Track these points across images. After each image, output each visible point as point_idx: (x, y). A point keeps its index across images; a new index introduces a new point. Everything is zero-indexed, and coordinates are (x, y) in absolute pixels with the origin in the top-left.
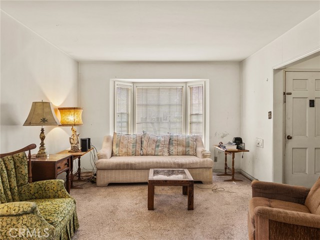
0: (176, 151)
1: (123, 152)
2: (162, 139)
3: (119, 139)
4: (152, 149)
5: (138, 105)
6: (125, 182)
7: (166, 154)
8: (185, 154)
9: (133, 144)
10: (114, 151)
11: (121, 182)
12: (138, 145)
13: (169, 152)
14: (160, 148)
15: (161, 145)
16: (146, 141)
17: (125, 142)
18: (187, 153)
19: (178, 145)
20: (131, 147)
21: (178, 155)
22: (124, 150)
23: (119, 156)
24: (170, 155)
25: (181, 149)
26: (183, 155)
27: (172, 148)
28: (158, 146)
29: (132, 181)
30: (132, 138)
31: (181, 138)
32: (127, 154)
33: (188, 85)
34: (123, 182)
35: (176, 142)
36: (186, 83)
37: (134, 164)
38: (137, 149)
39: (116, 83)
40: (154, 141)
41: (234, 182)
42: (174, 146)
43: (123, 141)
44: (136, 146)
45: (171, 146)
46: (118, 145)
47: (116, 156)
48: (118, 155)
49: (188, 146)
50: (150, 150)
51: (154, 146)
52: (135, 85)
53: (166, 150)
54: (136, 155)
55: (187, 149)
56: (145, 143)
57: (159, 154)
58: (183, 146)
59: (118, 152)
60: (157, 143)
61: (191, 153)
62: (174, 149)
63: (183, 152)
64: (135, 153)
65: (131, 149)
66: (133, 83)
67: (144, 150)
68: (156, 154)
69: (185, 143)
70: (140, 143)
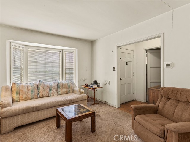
0: (62, 91)
1: (23, 98)
2: (53, 85)
3: (19, 88)
4: (47, 92)
5: (29, 62)
6: (31, 122)
7: (56, 94)
8: (68, 93)
9: (31, 90)
10: (15, 98)
11: (27, 123)
12: (36, 91)
13: (57, 93)
14: (52, 91)
15: (52, 89)
16: (42, 87)
17: (25, 90)
18: (69, 92)
19: (63, 88)
20: (30, 93)
21: (63, 94)
22: (24, 96)
23: (20, 101)
24: (58, 95)
25: (65, 90)
26: (66, 93)
27: (59, 90)
28: (51, 90)
29: (37, 120)
30: (30, 86)
31: (65, 83)
32: (27, 99)
33: (64, 51)
34: (29, 123)
35: (62, 86)
36: (62, 50)
37: (39, 106)
38: (35, 94)
39: (12, 44)
40: (48, 86)
41: (96, 105)
42: (60, 88)
43: (22, 89)
44: (34, 92)
45: (58, 89)
46: (17, 93)
47: (16, 101)
48: (18, 101)
49: (69, 88)
50: (45, 93)
51: (48, 90)
52: (27, 47)
53: (56, 92)
54: (34, 99)
55: (69, 90)
56: (41, 89)
57: (52, 95)
58: (66, 88)
59: (18, 98)
60: (50, 88)
61: (71, 92)
62: (60, 91)
63: (66, 92)
64: (34, 97)
65: (30, 95)
66: (26, 46)
67: (40, 94)
68: (49, 95)
69: (67, 86)
70: (37, 89)
